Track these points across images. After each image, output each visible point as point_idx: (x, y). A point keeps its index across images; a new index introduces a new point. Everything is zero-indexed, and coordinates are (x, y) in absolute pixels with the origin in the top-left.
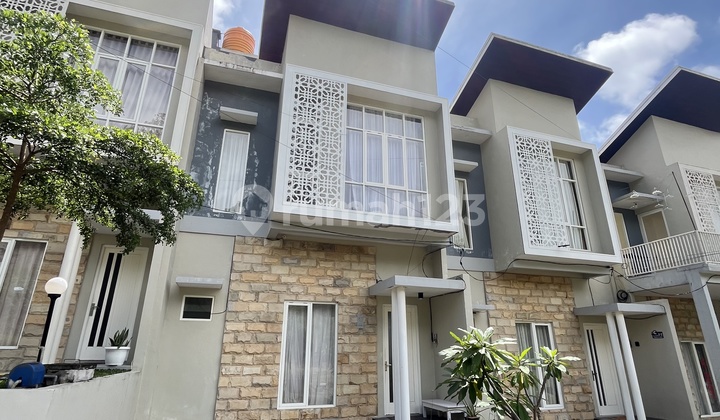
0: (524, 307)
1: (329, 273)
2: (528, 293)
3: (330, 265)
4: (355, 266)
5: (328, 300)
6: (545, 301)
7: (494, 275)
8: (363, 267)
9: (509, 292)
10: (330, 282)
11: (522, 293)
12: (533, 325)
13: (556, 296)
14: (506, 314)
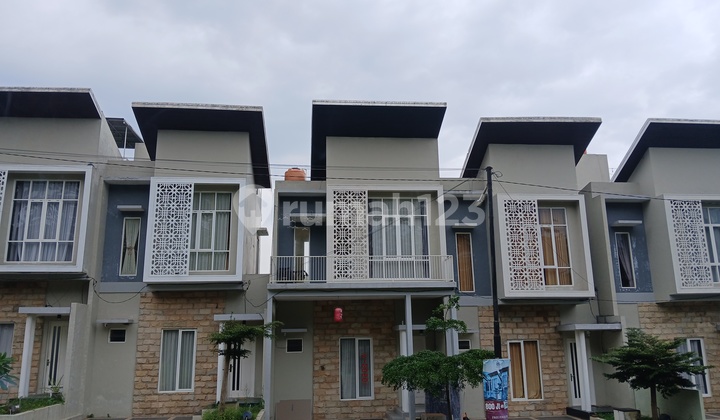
0: (173, 318)
1: (10, 302)
2: (178, 306)
3: (11, 297)
4: (30, 297)
5: (8, 321)
6: (195, 312)
7: (150, 294)
8: (36, 297)
9: (160, 307)
10: (10, 309)
11: (172, 307)
12: (180, 332)
13: (206, 308)
14: (154, 324)
